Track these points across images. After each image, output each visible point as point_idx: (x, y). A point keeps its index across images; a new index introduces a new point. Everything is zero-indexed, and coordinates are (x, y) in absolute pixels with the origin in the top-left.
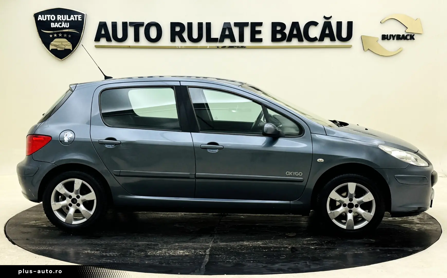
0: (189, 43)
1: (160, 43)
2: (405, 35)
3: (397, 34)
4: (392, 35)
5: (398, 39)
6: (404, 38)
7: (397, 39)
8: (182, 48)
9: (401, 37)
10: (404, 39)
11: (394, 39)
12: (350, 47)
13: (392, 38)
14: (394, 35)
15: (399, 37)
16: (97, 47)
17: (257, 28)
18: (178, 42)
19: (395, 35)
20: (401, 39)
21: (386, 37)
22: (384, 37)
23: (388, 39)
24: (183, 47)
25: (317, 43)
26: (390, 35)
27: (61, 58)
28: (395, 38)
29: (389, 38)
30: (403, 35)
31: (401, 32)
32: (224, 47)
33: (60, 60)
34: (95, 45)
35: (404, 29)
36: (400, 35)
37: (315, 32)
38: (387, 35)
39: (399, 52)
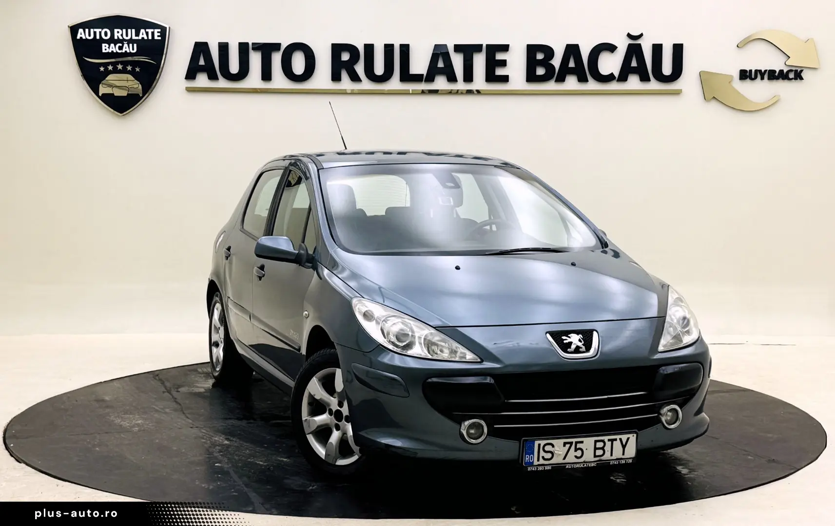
0: (366, 84)
1: (312, 84)
2: (785, 71)
3: (768, 69)
4: (760, 71)
5: (772, 78)
6: (782, 76)
7: (769, 79)
8: (353, 93)
9: (777, 74)
10: (783, 79)
11: (762, 78)
12: (677, 93)
13: (759, 76)
14: (763, 71)
15: (773, 75)
16: (190, 90)
17: (500, 56)
18: (346, 83)
19: (766, 71)
20: (777, 78)
21: (748, 74)
22: (745, 75)
23: (752, 79)
24: (355, 92)
25: (614, 86)
26: (756, 71)
27: (121, 112)
28: (766, 76)
29: (753, 77)
30: (781, 71)
31: (778, 65)
32: (435, 92)
33: (119, 116)
34: (186, 87)
35: (783, 58)
36: (774, 71)
37: (610, 64)
38: (751, 71)
39: (774, 103)
